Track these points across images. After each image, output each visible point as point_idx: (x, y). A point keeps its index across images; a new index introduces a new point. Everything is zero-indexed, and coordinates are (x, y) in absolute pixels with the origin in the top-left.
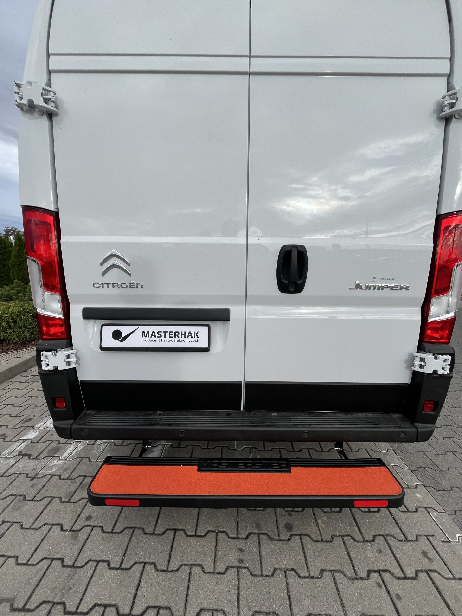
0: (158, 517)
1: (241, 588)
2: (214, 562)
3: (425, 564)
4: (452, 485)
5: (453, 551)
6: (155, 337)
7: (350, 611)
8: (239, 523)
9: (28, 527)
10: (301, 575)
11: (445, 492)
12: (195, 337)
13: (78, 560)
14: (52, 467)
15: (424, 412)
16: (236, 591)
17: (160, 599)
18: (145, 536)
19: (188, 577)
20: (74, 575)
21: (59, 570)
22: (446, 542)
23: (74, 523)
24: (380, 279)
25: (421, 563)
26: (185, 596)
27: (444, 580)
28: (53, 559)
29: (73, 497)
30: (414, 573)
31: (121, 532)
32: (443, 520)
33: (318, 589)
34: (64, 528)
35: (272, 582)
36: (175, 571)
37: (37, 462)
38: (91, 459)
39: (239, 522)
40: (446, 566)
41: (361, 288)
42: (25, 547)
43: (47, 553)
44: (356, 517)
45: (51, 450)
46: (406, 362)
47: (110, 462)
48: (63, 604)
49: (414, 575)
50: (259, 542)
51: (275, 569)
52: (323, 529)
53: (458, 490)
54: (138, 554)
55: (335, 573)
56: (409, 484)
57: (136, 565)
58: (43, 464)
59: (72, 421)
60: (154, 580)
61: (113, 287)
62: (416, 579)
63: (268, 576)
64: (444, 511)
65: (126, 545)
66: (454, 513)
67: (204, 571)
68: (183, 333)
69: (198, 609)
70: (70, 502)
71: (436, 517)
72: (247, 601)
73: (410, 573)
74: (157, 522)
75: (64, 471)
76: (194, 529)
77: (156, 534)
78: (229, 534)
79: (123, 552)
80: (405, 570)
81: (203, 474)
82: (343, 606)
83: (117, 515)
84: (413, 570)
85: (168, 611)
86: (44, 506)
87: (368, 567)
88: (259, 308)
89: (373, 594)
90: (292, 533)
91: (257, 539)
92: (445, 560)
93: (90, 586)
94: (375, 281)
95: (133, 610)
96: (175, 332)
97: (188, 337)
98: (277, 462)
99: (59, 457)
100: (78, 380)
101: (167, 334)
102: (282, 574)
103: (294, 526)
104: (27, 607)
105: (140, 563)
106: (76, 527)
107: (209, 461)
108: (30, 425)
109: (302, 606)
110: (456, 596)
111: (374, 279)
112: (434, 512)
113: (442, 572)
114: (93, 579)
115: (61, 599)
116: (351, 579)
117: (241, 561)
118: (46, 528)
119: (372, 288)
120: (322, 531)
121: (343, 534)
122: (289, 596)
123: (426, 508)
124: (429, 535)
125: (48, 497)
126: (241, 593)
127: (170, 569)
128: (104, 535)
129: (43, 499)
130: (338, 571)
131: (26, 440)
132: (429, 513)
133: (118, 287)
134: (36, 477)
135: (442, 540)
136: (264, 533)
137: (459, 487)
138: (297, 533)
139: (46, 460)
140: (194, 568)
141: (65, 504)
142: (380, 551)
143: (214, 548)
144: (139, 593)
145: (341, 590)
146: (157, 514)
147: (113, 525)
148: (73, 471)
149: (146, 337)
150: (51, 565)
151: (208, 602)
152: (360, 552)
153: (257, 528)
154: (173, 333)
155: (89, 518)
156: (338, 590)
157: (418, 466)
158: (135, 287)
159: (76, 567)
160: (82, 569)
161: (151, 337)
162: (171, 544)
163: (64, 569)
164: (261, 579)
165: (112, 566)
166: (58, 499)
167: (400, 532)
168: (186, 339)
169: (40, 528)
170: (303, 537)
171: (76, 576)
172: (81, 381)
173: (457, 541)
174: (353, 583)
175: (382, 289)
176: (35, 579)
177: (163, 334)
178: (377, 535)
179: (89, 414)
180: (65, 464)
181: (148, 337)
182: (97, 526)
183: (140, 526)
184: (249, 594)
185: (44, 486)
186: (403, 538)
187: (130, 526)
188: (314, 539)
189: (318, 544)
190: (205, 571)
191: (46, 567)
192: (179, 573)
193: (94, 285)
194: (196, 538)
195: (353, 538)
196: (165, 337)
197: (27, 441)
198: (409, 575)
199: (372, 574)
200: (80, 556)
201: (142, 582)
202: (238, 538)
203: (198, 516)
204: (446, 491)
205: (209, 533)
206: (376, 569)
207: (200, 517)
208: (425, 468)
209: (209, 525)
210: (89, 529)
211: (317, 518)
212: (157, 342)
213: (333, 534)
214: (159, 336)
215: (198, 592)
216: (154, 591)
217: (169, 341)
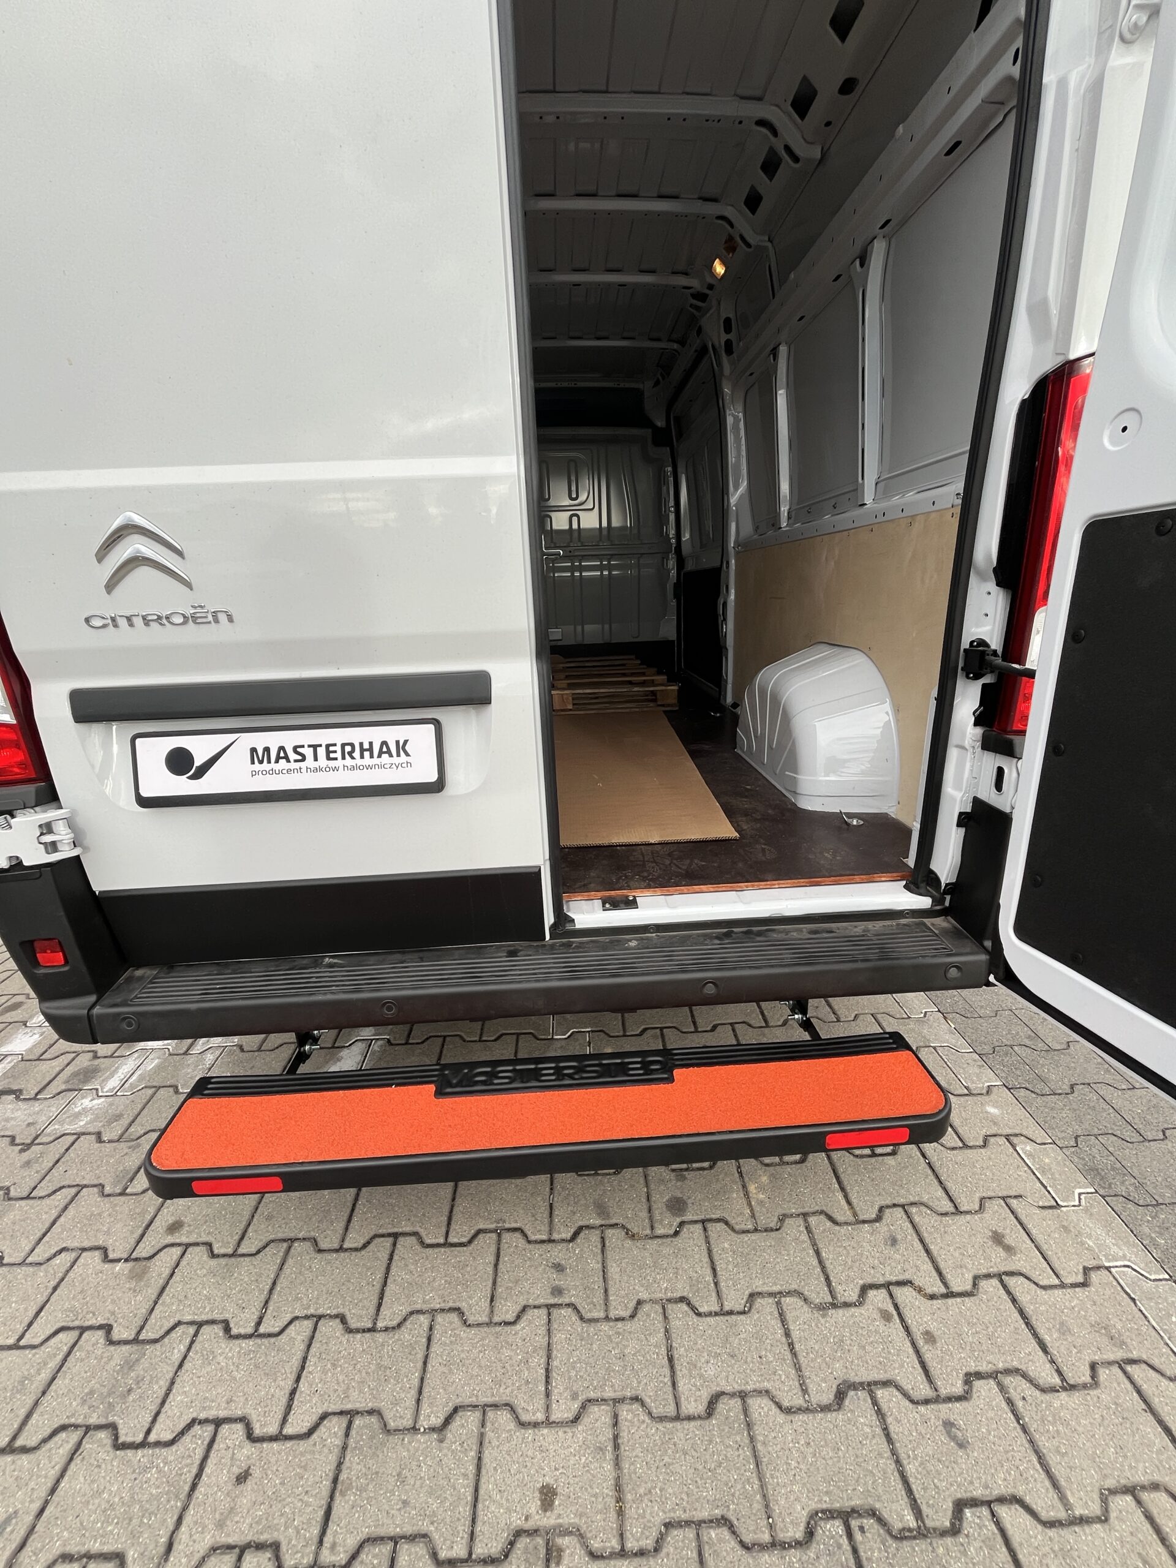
0: (353, 1210)
1: (555, 1352)
2: (492, 1300)
3: (998, 1261)
4: (1073, 1081)
5: (1064, 1227)
6: (288, 761)
7: (813, 1377)
8: (554, 1207)
9: (18, 1260)
10: (701, 1310)
11: (1057, 1097)
12: (398, 755)
13: (147, 1327)
14: (77, 1116)
16: (543, 1360)
17: (354, 1394)
18: (319, 1256)
19: (424, 1340)
20: (137, 1360)
21: (99, 1353)
22: (1051, 1207)
23: (138, 1242)
25: (988, 1259)
26: (416, 1382)
27: (1039, 1291)
28: (83, 1330)
29: (135, 1182)
30: (970, 1282)
31: (258, 1252)
32: (1047, 1161)
33: (742, 1336)
34: (111, 1256)
35: (630, 1333)
36: (393, 1328)
37: (36, 1106)
38: (180, 1087)
39: (555, 1205)
40: (1046, 1260)
42: (11, 1308)
43: (67, 1316)
44: (840, 1170)
45: (75, 1074)
47: (206, 1092)
48: (113, 1427)
49: (968, 1287)
50: (604, 1246)
51: (639, 1303)
52: (761, 1203)
53: (1087, 1089)
54: (301, 1299)
55: (783, 1299)
56: (972, 1086)
57: (297, 1323)
58: (54, 1111)
59: (93, 998)
60: (340, 1353)
61: (147, 624)
62: (974, 1295)
63: (623, 1319)
64: (1050, 1141)
65: (270, 1282)
66: (1073, 1143)
67: (465, 1322)
68: (366, 746)
69: (450, 1407)
70: (127, 1195)
71: (1030, 1155)
72: (570, 1378)
73: (960, 1283)
74: (349, 1221)
75: (110, 1122)
76: (444, 1230)
77: (346, 1250)
78: (529, 1233)
79: (263, 1298)
80: (949, 1277)
81: (448, 1101)
82: (798, 1368)
83: (247, 1215)
84: (969, 1277)
85: (374, 1419)
86: (59, 1209)
87: (862, 1279)
89: (869, 1337)
90: (685, 1218)
91: (599, 1239)
92: (1045, 1247)
93: (178, 1380)
95: (288, 1425)
96: (343, 746)
97: (379, 756)
98: (639, 1060)
99: (97, 1089)
100: (95, 892)
101: (321, 752)
102: (656, 1312)
103: (689, 1201)
104: (19, 1443)
105: (307, 1317)
106: (143, 1251)
107: (466, 1071)
108: (16, 1020)
109: (701, 1376)
110: (1062, 1324)
112: (1026, 1144)
113: (1034, 1275)
114: (187, 1365)
115: (107, 1418)
116: (822, 1308)
117: (557, 1291)
118: (66, 1258)
120: (757, 1209)
121: (806, 1210)
122: (671, 1359)
123: (1007, 1137)
124: (1010, 1197)
125: (69, 1186)
126: (555, 1363)
127: (380, 1324)
128: (214, 1262)
129: (55, 1192)
130: (789, 1293)
131: (6, 1056)
132: (1014, 1146)
133: (161, 624)
134: (36, 1142)
135: (1041, 1204)
136: (617, 1224)
137: (1089, 1084)
138: (695, 1218)
139: (62, 1101)
140: (439, 1318)
141: (112, 1199)
142: (894, 1241)
143: (490, 1270)
144: (303, 1386)
145: (795, 1334)
146: (350, 1205)
147: (237, 1237)
148: (133, 1121)
149: (261, 762)
150: (80, 1343)
151: (474, 1389)
152: (845, 1247)
153: (599, 1214)
154: (338, 748)
155: (175, 1227)
156: (787, 1334)
157: (997, 1044)
158: (210, 622)
159: (144, 1342)
160: (158, 1346)
161: (277, 761)
162: (383, 1269)
163: (112, 1348)
164: (605, 1327)
165: (235, 1331)
166: (96, 1190)
167: (944, 1195)
168: (376, 760)
169: (49, 1260)
170: (709, 1225)
171: (144, 1363)
172: (100, 892)
173: (1077, 1203)
174: (824, 1316)
176: (39, 1378)
177: (308, 752)
178: (888, 1207)
179: (140, 978)
180: (111, 1104)
181: (269, 762)
182: (197, 1244)
183: (307, 1235)
184: (575, 1362)
185: (57, 1161)
186: (948, 1207)
187: (280, 1236)
188: (737, 1227)
189: (746, 1238)
190: (469, 1322)
191: (65, 1349)
192: (405, 1334)
193: (87, 620)
194: (447, 1250)
195: (830, 1218)
196: (316, 759)
197: (9, 1059)
198: (956, 1289)
199: (872, 1293)
200: (153, 1316)
201: (312, 1360)
202: (550, 1241)
203: (453, 1199)
204: (1060, 1094)
205: (481, 1236)
206: (881, 1280)
207: (458, 1201)
208: (1011, 1047)
209: (480, 1217)
210: (177, 1251)
211: (746, 1179)
212: (295, 776)
213: (784, 1212)
214: (300, 758)
215: (450, 1370)
216: (341, 1378)
217: (328, 769)
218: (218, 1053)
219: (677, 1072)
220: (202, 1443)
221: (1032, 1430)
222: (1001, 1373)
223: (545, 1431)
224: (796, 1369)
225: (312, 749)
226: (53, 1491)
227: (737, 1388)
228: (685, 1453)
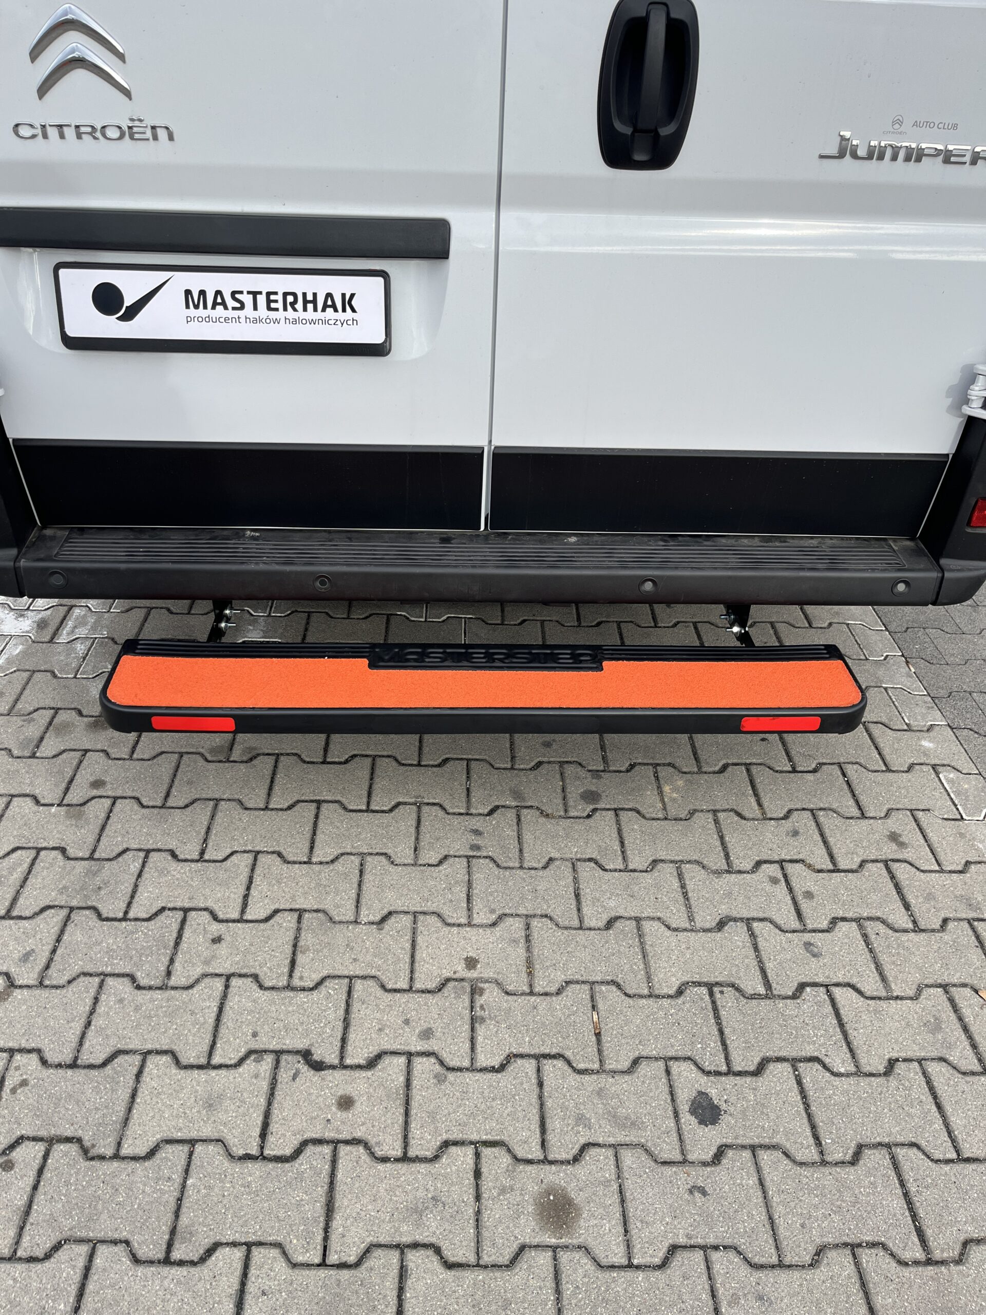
0: (272, 782)
1: (475, 885)
2: (415, 850)
3: (889, 850)
5: (960, 833)
6: (226, 308)
7: (700, 912)
10: (608, 867)
12: (344, 310)
13: (99, 850)
15: (969, 530)
16: (464, 889)
17: (300, 900)
18: (247, 812)
19: (357, 871)
20: (99, 870)
21: (61, 864)
22: (954, 819)
23: (66, 793)
24: (916, 124)
25: (880, 850)
26: (354, 896)
27: (918, 873)
28: (39, 849)
29: (42, 748)
30: (857, 864)
31: (186, 806)
32: (966, 786)
33: (642, 885)
34: (43, 801)
35: (542, 877)
36: (327, 863)
38: (57, 672)
39: (472, 789)
40: (933, 854)
41: (855, 156)
44: (757, 781)
46: (950, 391)
48: (93, 908)
49: (854, 867)
50: (519, 820)
51: (551, 859)
52: (674, 800)
54: (237, 839)
55: (683, 865)
56: (914, 723)
57: (237, 855)
59: (14, 552)
60: (282, 875)
61: (79, 136)
62: (858, 872)
63: (536, 869)
64: (976, 772)
65: (204, 827)
67: (392, 862)
68: (310, 297)
69: (385, 911)
70: (38, 758)
71: (950, 781)
72: (488, 901)
73: (849, 864)
74: (270, 789)
76: (365, 800)
77: (272, 809)
78: (447, 807)
79: (201, 837)
80: (839, 859)
81: (383, 672)
83: (167, 780)
84: (857, 860)
85: (320, 915)
87: (758, 856)
88: (538, 217)
89: (756, 892)
90: (597, 806)
91: (515, 816)
92: (936, 846)
93: (141, 884)
94: (900, 133)
95: (246, 914)
96: (285, 295)
97: (324, 310)
98: (569, 652)
100: (7, 439)
101: (262, 300)
102: (566, 866)
103: (603, 794)
104: (15, 914)
105: (246, 852)
106: (74, 797)
107: (397, 650)
109: (603, 906)
110: (930, 894)
111: (897, 126)
112: (949, 772)
113: (919, 863)
114: (146, 876)
115: (86, 903)
116: (717, 872)
117: (476, 847)
119: (889, 154)
120: (669, 803)
121: (718, 807)
122: (577, 896)
123: (934, 767)
124: (918, 810)
126: (475, 891)
127: (314, 860)
128: (146, 811)
130: (689, 862)
132: (937, 774)
133: (94, 137)
135: (946, 816)
136: (532, 807)
138: (608, 807)
140: (369, 859)
141: (24, 760)
142: (795, 834)
143: (413, 830)
144: (253, 892)
145: (690, 887)
146: (268, 777)
147: (162, 795)
148: (17, 700)
149: (196, 307)
150: (40, 857)
151: (405, 902)
152: (748, 835)
153: (515, 798)
154: (279, 297)
155: (98, 784)
156: (683, 886)
157: (956, 690)
158: (148, 139)
159: (99, 859)
160: (114, 862)
161: (213, 308)
162: (311, 825)
163: (72, 862)
164: (520, 873)
165: (182, 857)
167: (854, 804)
168: (319, 315)
170: (621, 813)
171: (106, 872)
172: (14, 440)
173: (980, 818)
174: (718, 877)
175: (918, 160)
176: (12, 877)
177: (248, 299)
178: (797, 810)
179: (53, 538)
181: (205, 307)
182: (124, 798)
183: (231, 797)
184: (492, 892)
186: (855, 813)
187: (205, 796)
188: (648, 816)
189: (655, 823)
190: (395, 863)
191: (29, 860)
192: (338, 866)
193: (15, 129)
194: (369, 814)
195: (739, 815)
196: (255, 308)
198: (844, 867)
199: (765, 866)
200: (102, 843)
201: (257, 879)
202: (468, 814)
203: (372, 779)
205: (401, 807)
206: (776, 858)
207: (377, 780)
208: (970, 693)
209: (400, 793)
210: (106, 802)
211: (662, 782)
212: (233, 325)
213: (695, 808)
214: (238, 305)
215: (383, 891)
216: (286, 890)
217: (268, 321)
218: (88, 643)
219: (605, 663)
220: (176, 920)
221: (877, 951)
222: (864, 919)
223: (468, 929)
224: (687, 908)
225: (251, 296)
226: (58, 940)
227: (633, 914)
228: (585, 947)
